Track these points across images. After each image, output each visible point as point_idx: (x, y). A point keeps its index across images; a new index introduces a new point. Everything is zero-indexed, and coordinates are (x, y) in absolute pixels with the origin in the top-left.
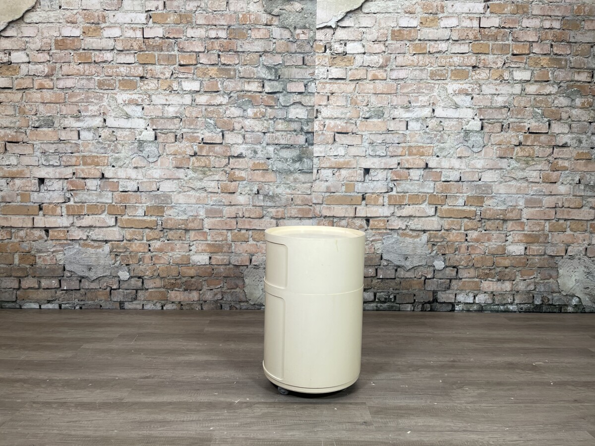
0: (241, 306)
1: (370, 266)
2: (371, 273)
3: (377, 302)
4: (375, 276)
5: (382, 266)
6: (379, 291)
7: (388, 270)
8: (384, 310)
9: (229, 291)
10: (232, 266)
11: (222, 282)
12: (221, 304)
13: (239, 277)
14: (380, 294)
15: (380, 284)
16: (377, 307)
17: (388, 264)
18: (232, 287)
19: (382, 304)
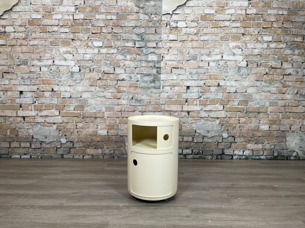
0: (123, 156)
1: (190, 136)
2: (190, 139)
3: (193, 154)
4: (192, 141)
5: (196, 136)
6: (194, 149)
7: (199, 138)
8: (197, 159)
9: (117, 149)
10: (119, 136)
11: (114, 144)
12: (113, 155)
13: (123, 142)
14: (195, 150)
15: (195, 145)
16: (193, 157)
17: (199, 135)
18: (119, 147)
19: (196, 156)
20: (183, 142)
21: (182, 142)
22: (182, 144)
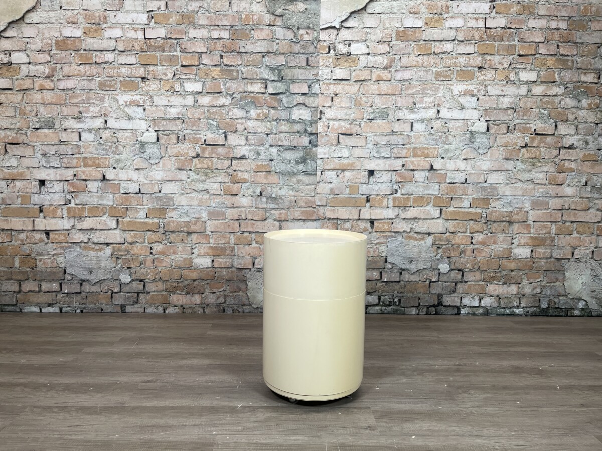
0: (244, 309)
1: (373, 268)
2: (376, 276)
4: (379, 280)
5: (386, 269)
6: (383, 294)
7: (393, 272)
8: (389, 313)
9: (231, 294)
10: (235, 269)
11: (224, 285)
12: (223, 307)
13: (242, 280)
14: (384, 297)
15: (384, 287)
17: (393, 267)
18: (234, 290)
19: (386, 308)
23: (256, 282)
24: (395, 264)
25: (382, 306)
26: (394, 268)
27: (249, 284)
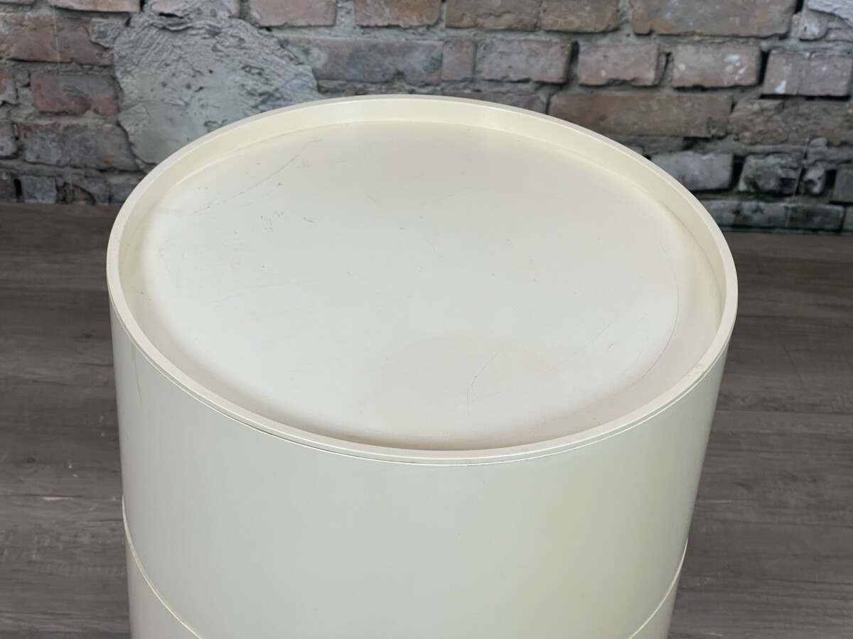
0: (109, 186)
1: (736, 37)
2: (736, 69)
3: (740, 193)
4: (751, 87)
5: (792, 42)
6: (758, 148)
7: (822, 58)
8: (768, 227)
9: (45, 122)
10: (53, 14)
11: (7, 83)
12: (13, 175)
13: (92, 65)
14: (761, 162)
15: (769, 119)
16: (737, 212)
17: (829, 30)
18: (58, 108)
19: (762, 204)
20: (666, 92)
21: (655, 87)
22: (654, 105)
23: (162, 78)
24: (841, 19)
25: (744, 195)
26: (832, 36)
27: (129, 83)
